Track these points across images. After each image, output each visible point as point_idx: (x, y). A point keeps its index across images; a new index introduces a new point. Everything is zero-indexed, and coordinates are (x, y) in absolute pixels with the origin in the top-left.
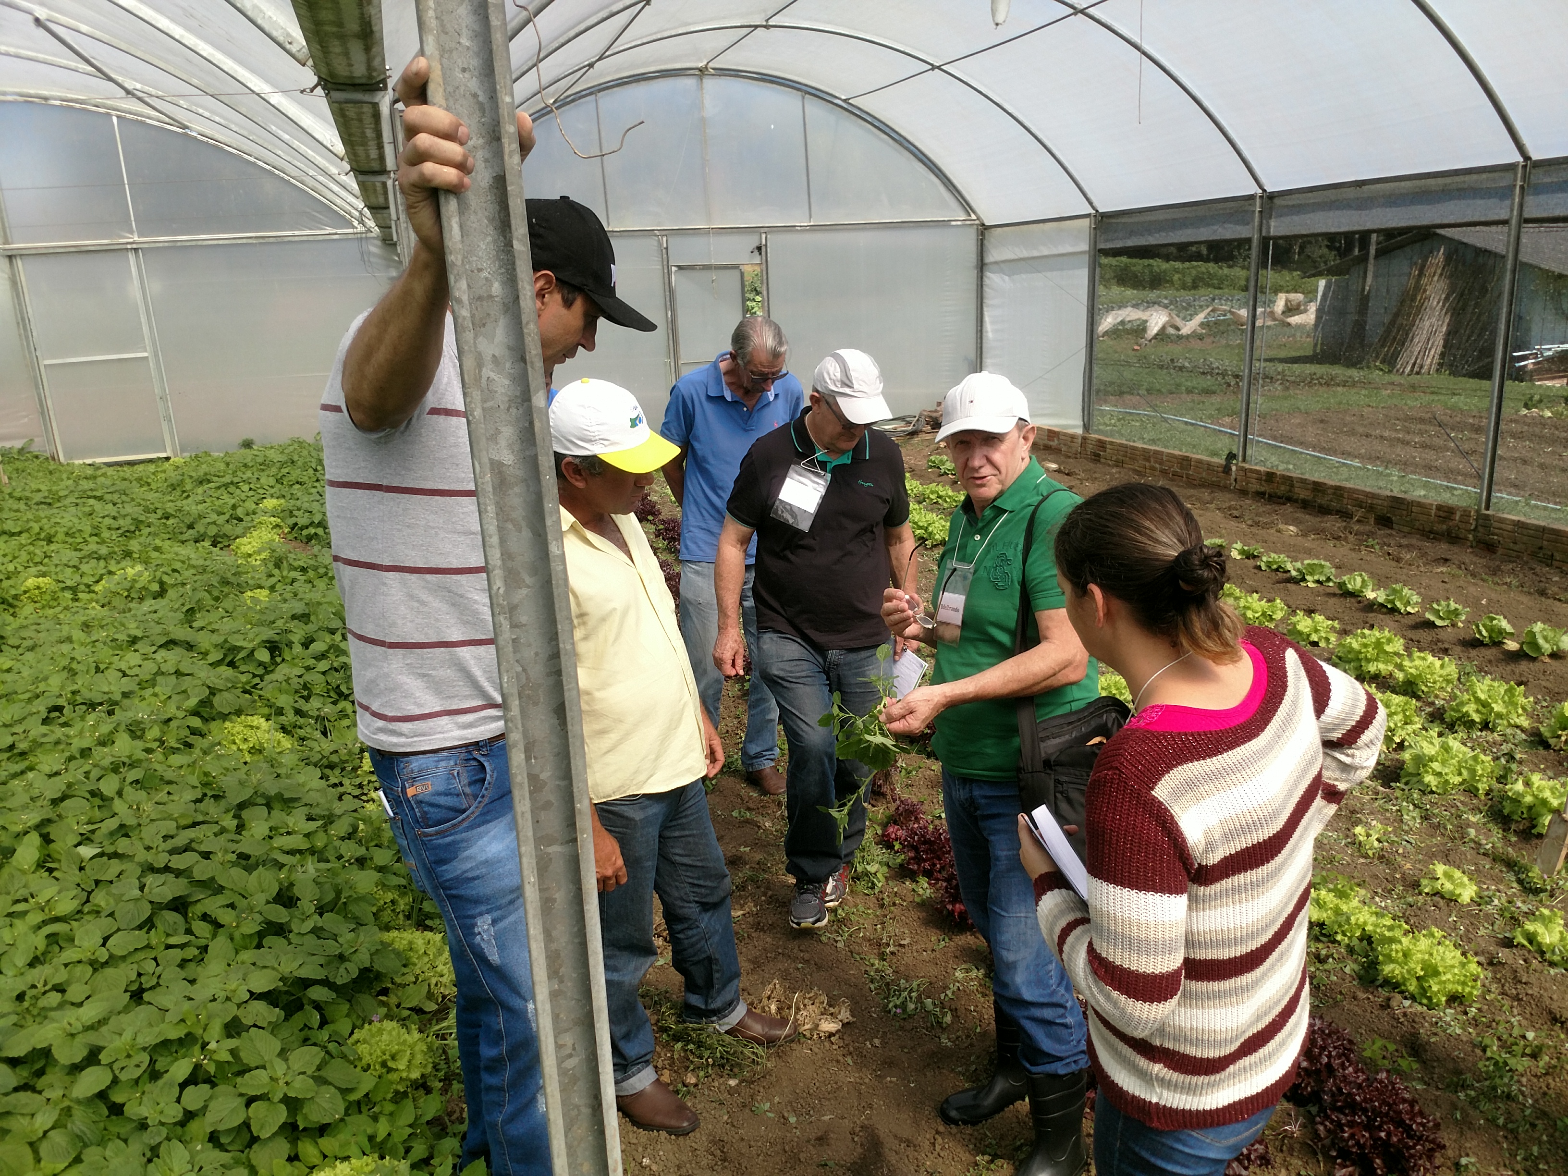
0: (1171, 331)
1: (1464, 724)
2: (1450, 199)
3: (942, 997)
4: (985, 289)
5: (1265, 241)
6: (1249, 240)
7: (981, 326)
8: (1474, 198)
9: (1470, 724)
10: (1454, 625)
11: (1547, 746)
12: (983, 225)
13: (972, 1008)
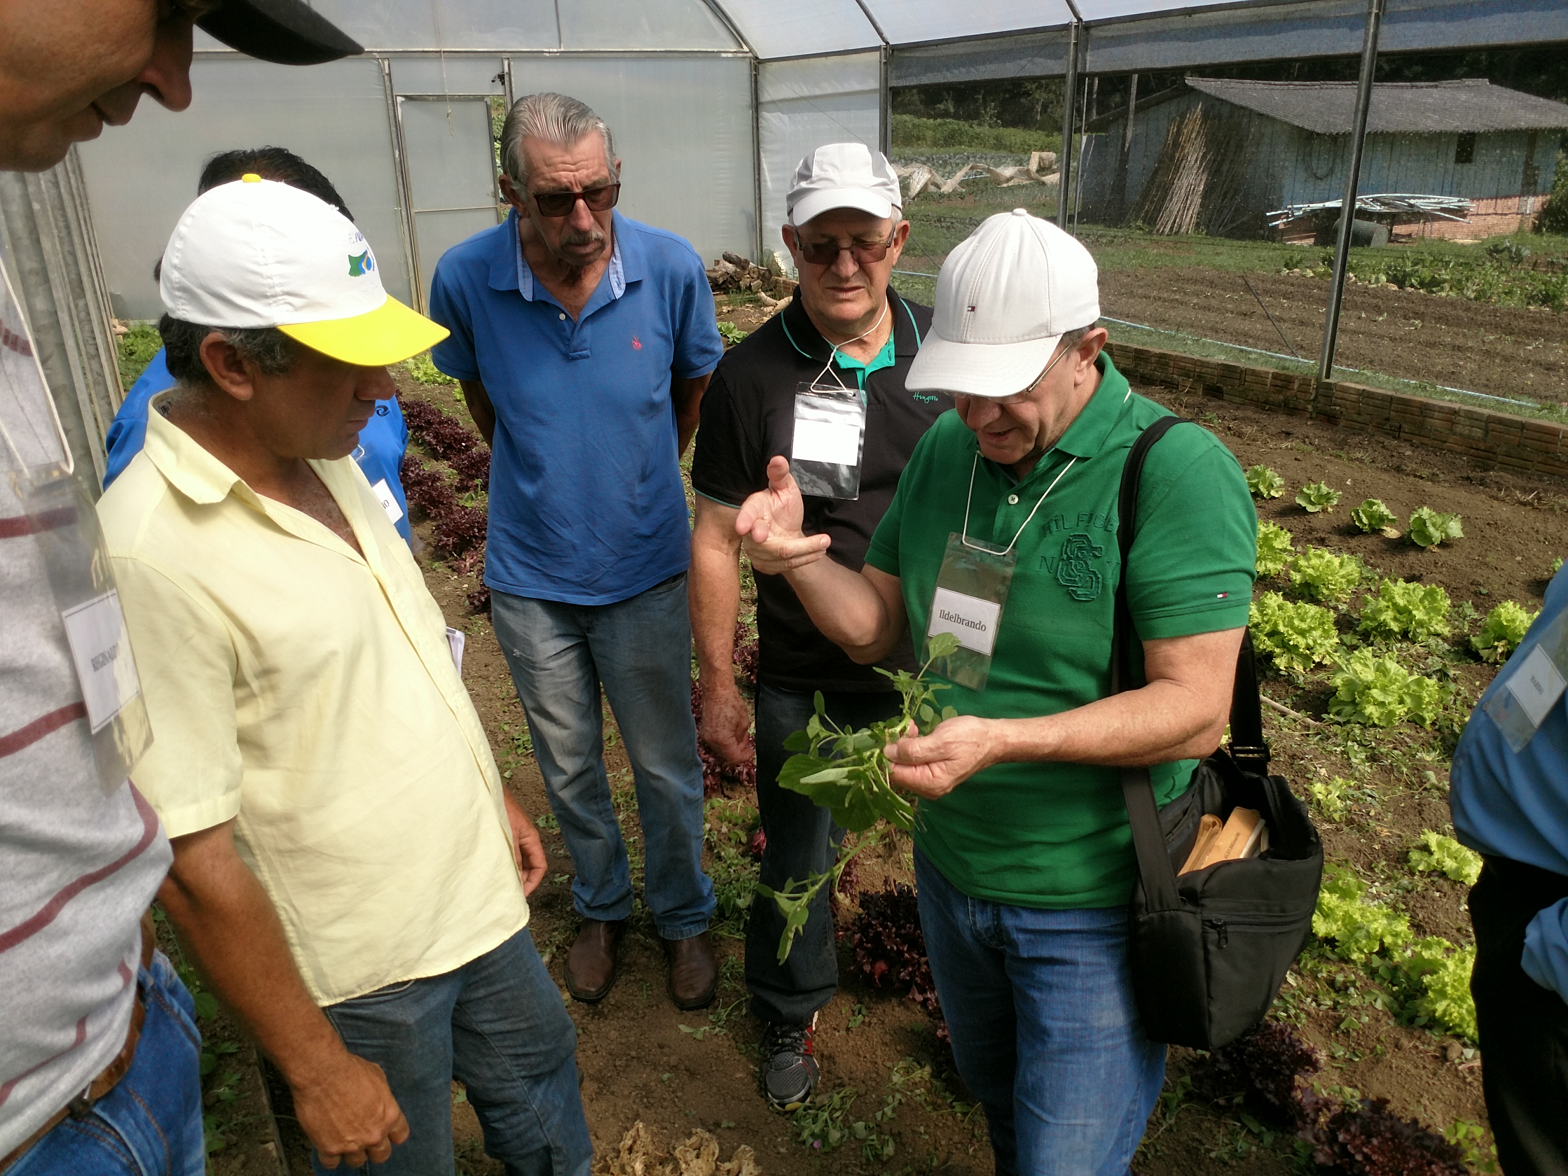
0: (932, 189)
1: (1381, 634)
2: (1294, 29)
3: (879, 1115)
4: (761, 131)
5: (1080, 78)
6: (1063, 77)
7: (759, 174)
8: (1321, 28)
9: (1388, 634)
10: (1324, 510)
11: (1476, 657)
12: (757, 58)
13: (922, 1129)
